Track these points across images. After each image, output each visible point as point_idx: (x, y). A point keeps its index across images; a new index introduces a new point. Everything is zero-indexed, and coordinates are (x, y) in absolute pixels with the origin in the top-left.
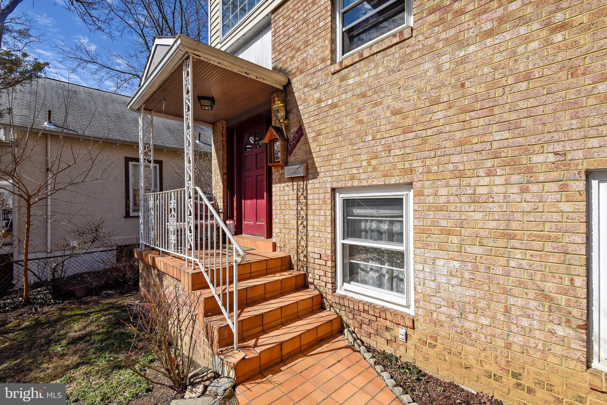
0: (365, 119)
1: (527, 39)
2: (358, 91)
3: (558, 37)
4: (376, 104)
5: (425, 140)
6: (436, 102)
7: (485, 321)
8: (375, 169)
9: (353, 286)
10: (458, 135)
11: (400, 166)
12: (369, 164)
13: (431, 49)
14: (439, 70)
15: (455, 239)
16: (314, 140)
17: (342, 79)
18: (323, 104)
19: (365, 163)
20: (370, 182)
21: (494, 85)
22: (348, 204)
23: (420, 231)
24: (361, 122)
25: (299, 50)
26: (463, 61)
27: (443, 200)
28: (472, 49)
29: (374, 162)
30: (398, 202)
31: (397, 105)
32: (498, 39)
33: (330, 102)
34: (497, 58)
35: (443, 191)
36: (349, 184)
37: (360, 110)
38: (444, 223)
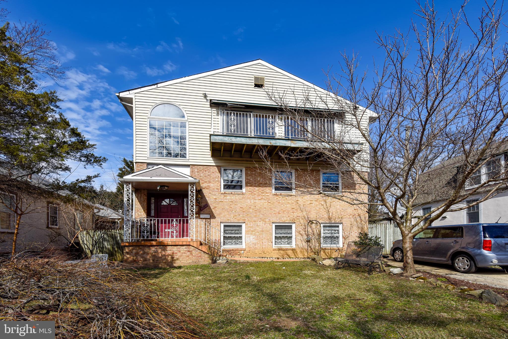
0: (232, 207)
1: (265, 203)
2: (230, 200)
3: (269, 204)
4: (236, 205)
5: (248, 214)
6: (250, 208)
7: (259, 245)
8: (235, 218)
9: (224, 246)
10: (254, 215)
11: (242, 219)
12: (234, 217)
13: (249, 198)
14: (251, 202)
15: (254, 232)
16: (213, 209)
17: (225, 196)
18: (217, 200)
19: (232, 217)
20: (234, 221)
21: (260, 208)
22: (225, 226)
23: (246, 232)
24: (231, 208)
25: (206, 182)
26: (255, 202)
27: (252, 226)
28: (257, 201)
29: (235, 217)
30: (241, 226)
31: (242, 206)
32: (261, 201)
33: (220, 200)
34: (261, 204)
35: (252, 224)
36: (227, 221)
37: (231, 205)
38: (252, 230)
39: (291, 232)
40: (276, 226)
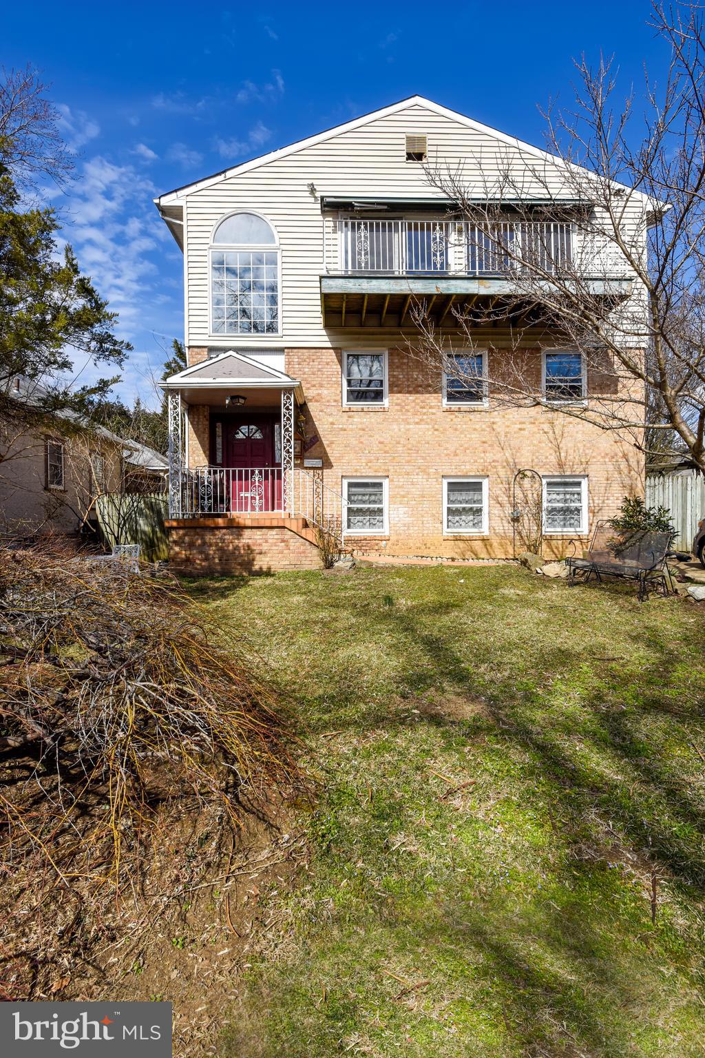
0: (365, 442)
1: (428, 430)
2: (360, 426)
3: (436, 433)
4: (371, 436)
5: (394, 458)
6: (398, 443)
7: (416, 528)
8: (370, 468)
9: (349, 530)
10: (407, 458)
11: (383, 467)
12: (367, 465)
13: (396, 420)
14: (400, 430)
15: (406, 499)
16: (328, 446)
17: (349, 417)
18: (335, 426)
19: (364, 464)
20: (367, 474)
21: (419, 442)
22: (351, 485)
23: (391, 497)
24: (362, 443)
25: (314, 386)
26: (408, 430)
27: (401, 484)
28: (411, 426)
29: (369, 464)
30: (380, 485)
31: (382, 440)
32: (420, 426)
33: (341, 426)
34: (420, 433)
35: (402, 480)
36: (354, 474)
37: (361, 436)
38: (402, 493)
39: (480, 498)
40: (449, 483)
